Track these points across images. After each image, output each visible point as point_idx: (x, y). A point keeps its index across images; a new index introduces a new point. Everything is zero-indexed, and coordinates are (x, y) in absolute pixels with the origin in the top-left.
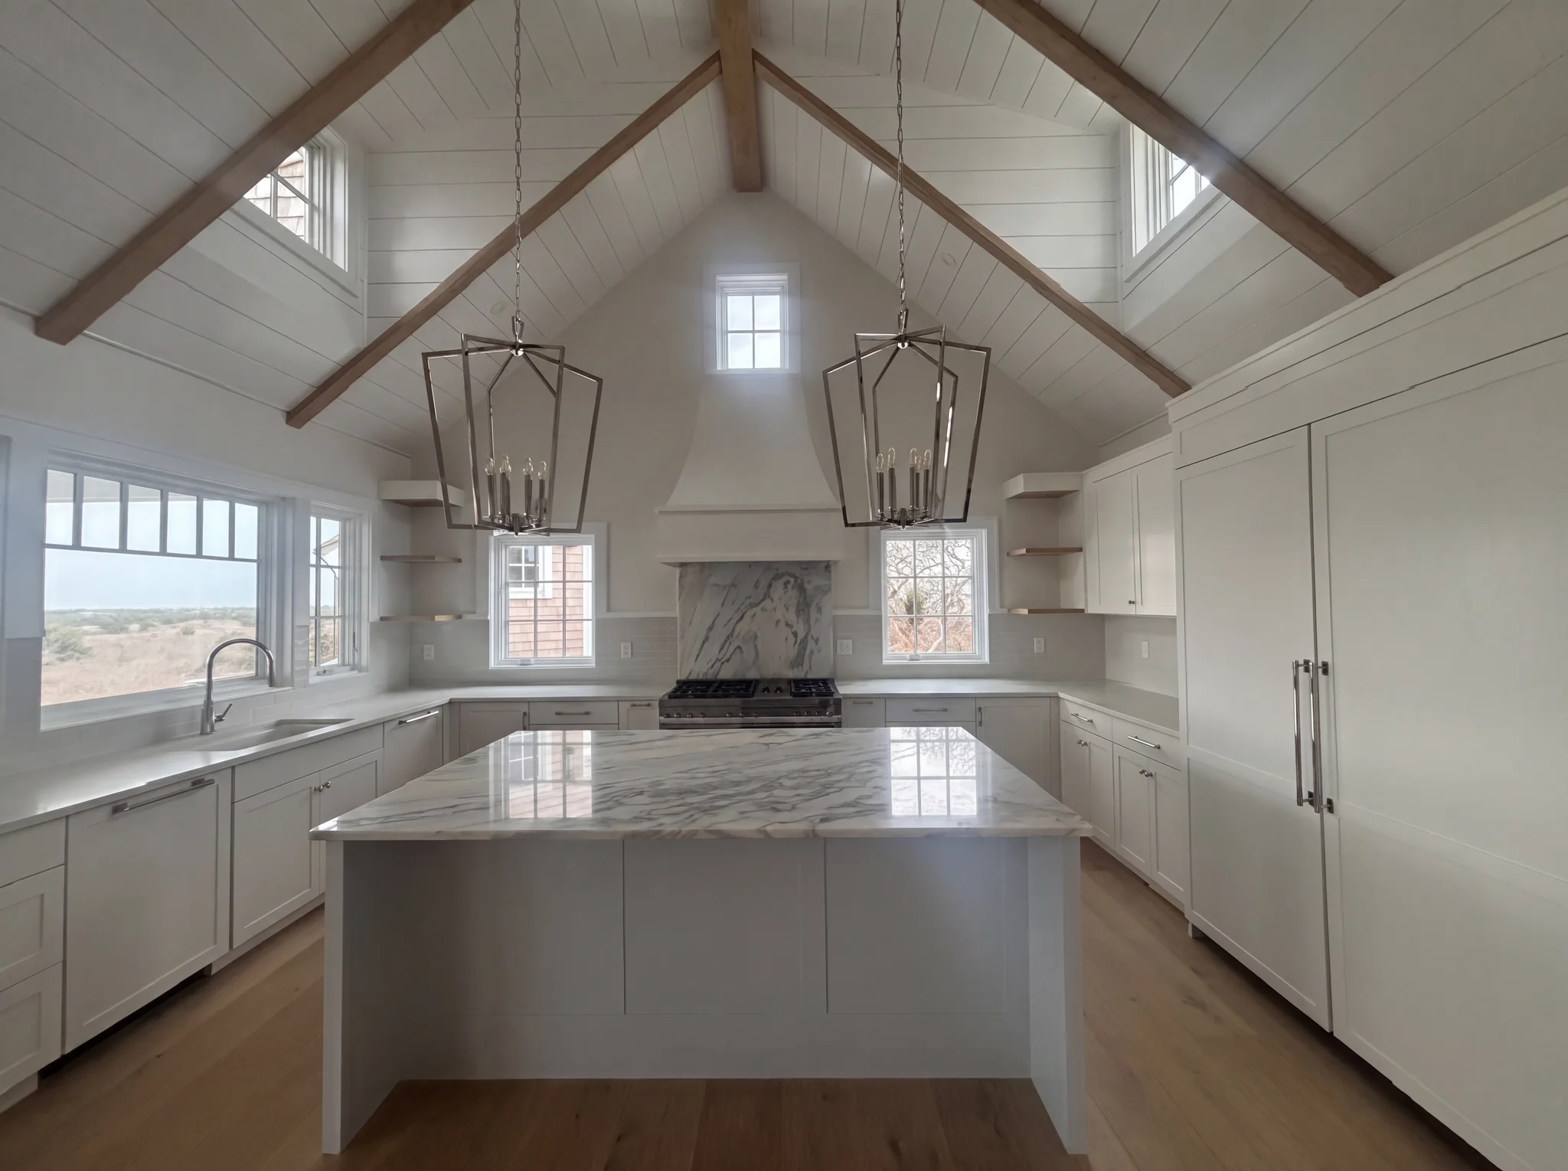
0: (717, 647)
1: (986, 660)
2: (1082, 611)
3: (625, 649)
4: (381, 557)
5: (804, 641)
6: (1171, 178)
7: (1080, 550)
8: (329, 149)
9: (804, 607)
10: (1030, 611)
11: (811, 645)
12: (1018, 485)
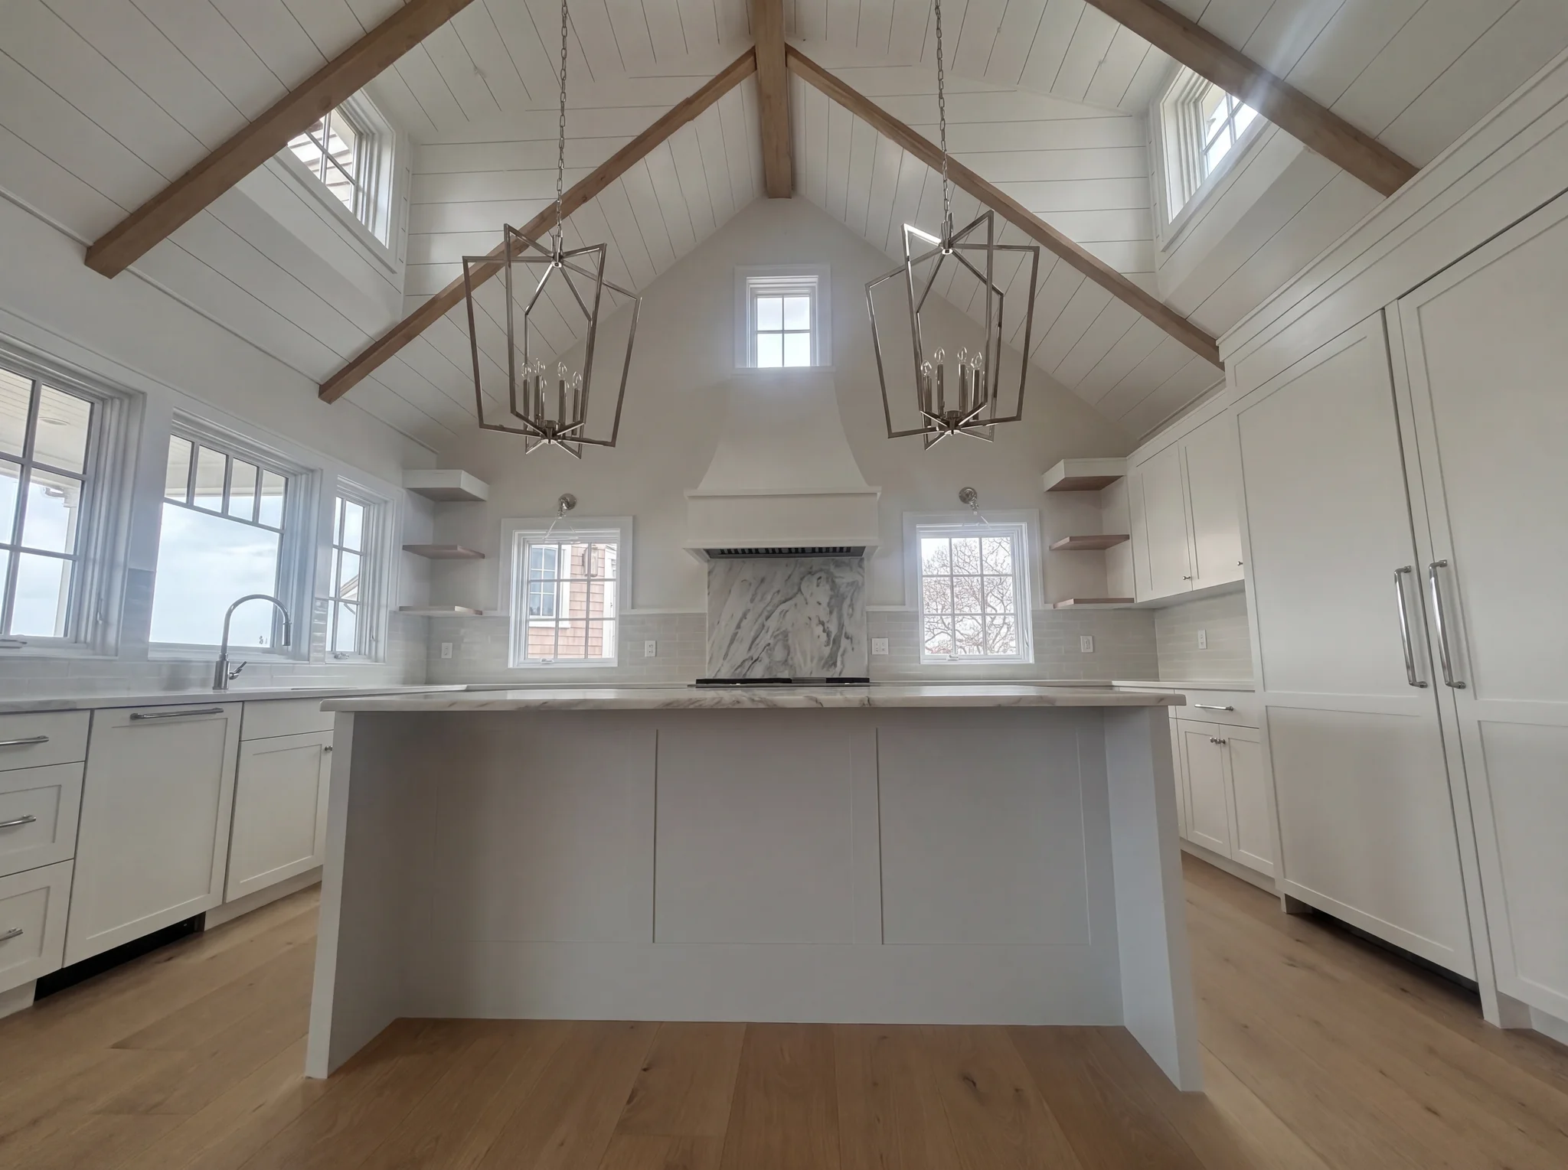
0: (747, 645)
1: (1031, 661)
2: (1132, 600)
3: (649, 649)
4: (404, 546)
5: (836, 642)
6: (1204, 148)
7: (1127, 537)
8: (377, 136)
9: (837, 601)
10: (1076, 601)
11: (844, 643)
12: (1057, 474)
